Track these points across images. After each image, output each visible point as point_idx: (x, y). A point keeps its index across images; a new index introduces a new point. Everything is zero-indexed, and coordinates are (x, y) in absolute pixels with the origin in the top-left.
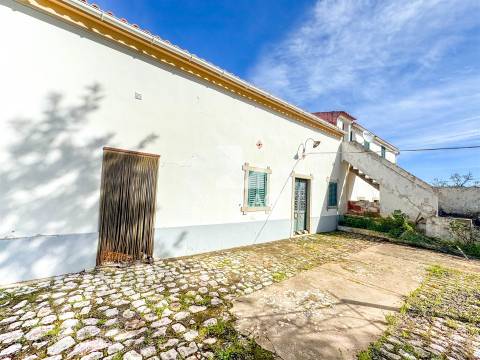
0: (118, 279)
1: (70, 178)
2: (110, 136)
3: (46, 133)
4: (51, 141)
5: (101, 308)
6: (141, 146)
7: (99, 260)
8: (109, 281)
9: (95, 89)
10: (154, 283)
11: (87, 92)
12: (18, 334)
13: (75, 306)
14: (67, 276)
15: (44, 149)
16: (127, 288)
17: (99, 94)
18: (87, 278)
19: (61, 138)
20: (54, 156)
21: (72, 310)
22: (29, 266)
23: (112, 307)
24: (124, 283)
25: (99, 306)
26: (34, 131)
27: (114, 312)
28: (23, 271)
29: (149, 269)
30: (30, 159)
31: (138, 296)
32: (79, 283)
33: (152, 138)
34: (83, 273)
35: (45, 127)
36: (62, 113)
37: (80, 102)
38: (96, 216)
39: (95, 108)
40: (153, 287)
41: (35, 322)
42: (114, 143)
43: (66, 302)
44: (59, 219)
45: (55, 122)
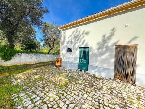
0: (120, 85)
1: (108, 54)
2: (118, 41)
3: (103, 44)
4: (104, 46)
5: (112, 90)
6: (130, 42)
7: (115, 77)
8: (117, 84)
9: (113, 29)
10: (133, 93)
11: (111, 32)
12: (96, 85)
13: (107, 85)
14: (107, 78)
15: (102, 48)
16: (122, 89)
17: (114, 31)
18: (111, 81)
19: (106, 45)
20: (104, 49)
21: (106, 86)
22: (100, 73)
23: (115, 91)
24: (121, 87)
25: (112, 89)
26: (101, 44)
27: (116, 92)
28: (99, 74)
29: (132, 87)
30: (100, 50)
31: (125, 93)
32: (109, 81)
33: (135, 38)
34: (110, 79)
35: (102, 43)
36: (106, 39)
37: (109, 35)
38: (114, 65)
39: (113, 35)
40: (132, 94)
41: (99, 84)
42: (119, 43)
43: (105, 83)
44: (105, 64)
45: (104, 41)
